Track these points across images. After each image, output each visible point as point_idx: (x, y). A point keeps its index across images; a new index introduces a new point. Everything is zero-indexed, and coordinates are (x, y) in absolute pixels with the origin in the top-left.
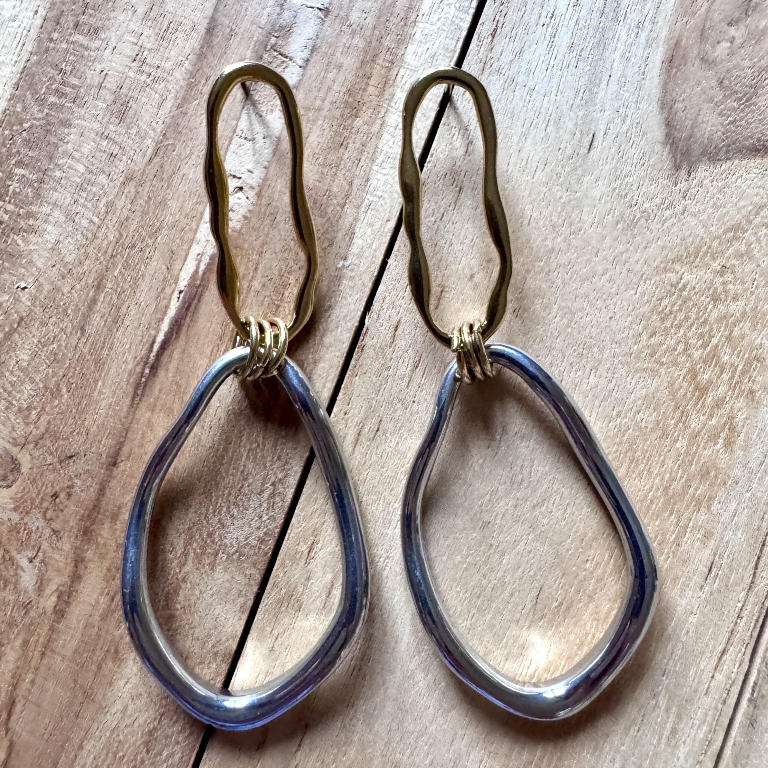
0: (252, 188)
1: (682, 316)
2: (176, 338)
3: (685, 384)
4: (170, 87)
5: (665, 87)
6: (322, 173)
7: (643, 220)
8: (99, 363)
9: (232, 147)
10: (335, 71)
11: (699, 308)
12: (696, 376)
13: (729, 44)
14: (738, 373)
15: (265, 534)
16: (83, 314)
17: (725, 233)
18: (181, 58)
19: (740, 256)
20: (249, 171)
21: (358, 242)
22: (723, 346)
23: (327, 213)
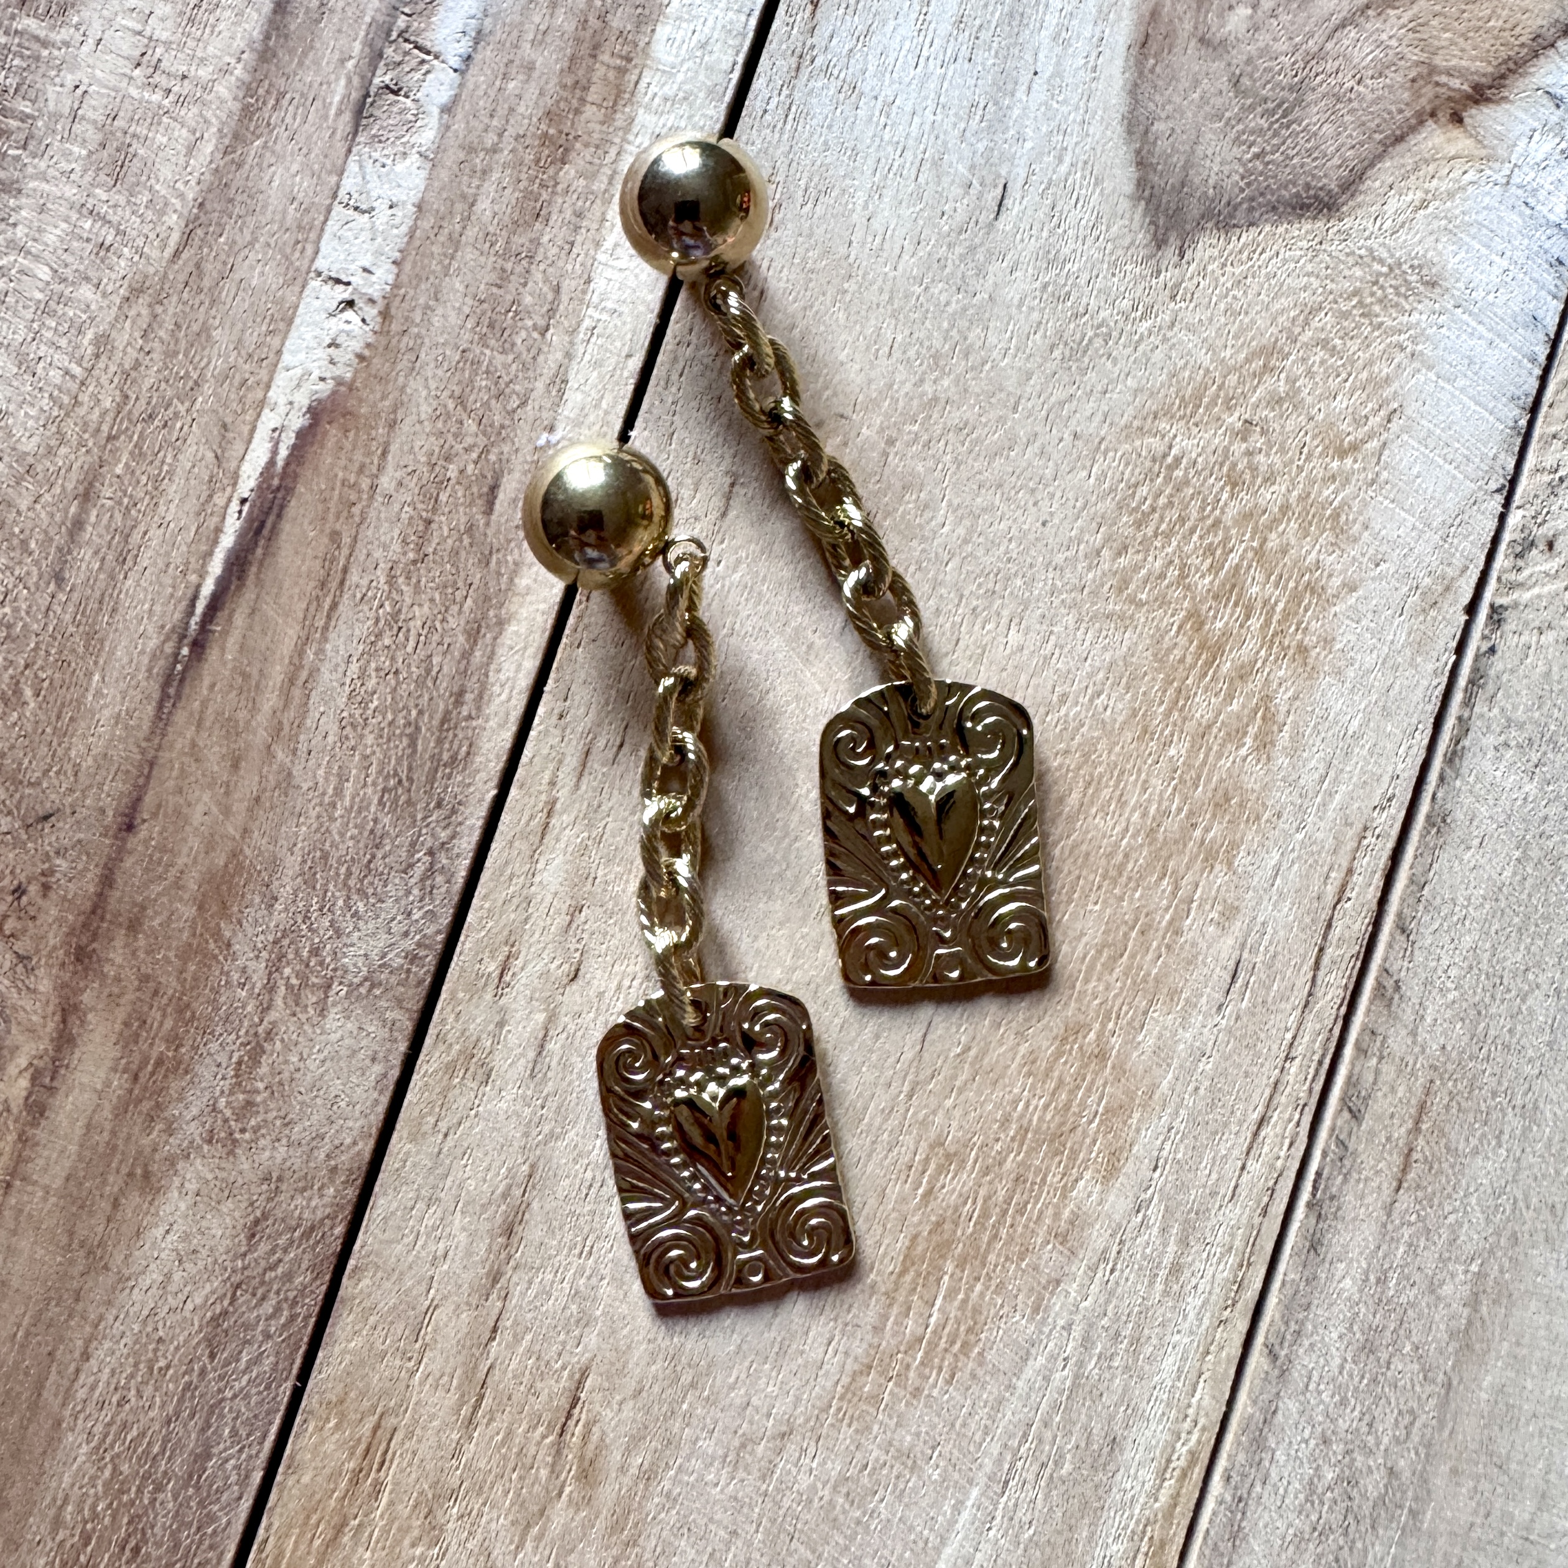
0: (372, 301)
1: (1174, 514)
2: (239, 588)
3: (1182, 640)
4: (209, 114)
5: (1134, 91)
6: (503, 270)
7: (1098, 342)
8: (93, 638)
9: (332, 226)
10: (521, 77)
11: (1204, 500)
12: (1202, 623)
13: (1249, 11)
14: (1276, 618)
15: (419, 945)
16: (60, 550)
17: (1248, 360)
18: (227, 59)
19: (1276, 401)
20: (365, 270)
21: (574, 397)
22: (1250, 567)
23: (513, 345)
